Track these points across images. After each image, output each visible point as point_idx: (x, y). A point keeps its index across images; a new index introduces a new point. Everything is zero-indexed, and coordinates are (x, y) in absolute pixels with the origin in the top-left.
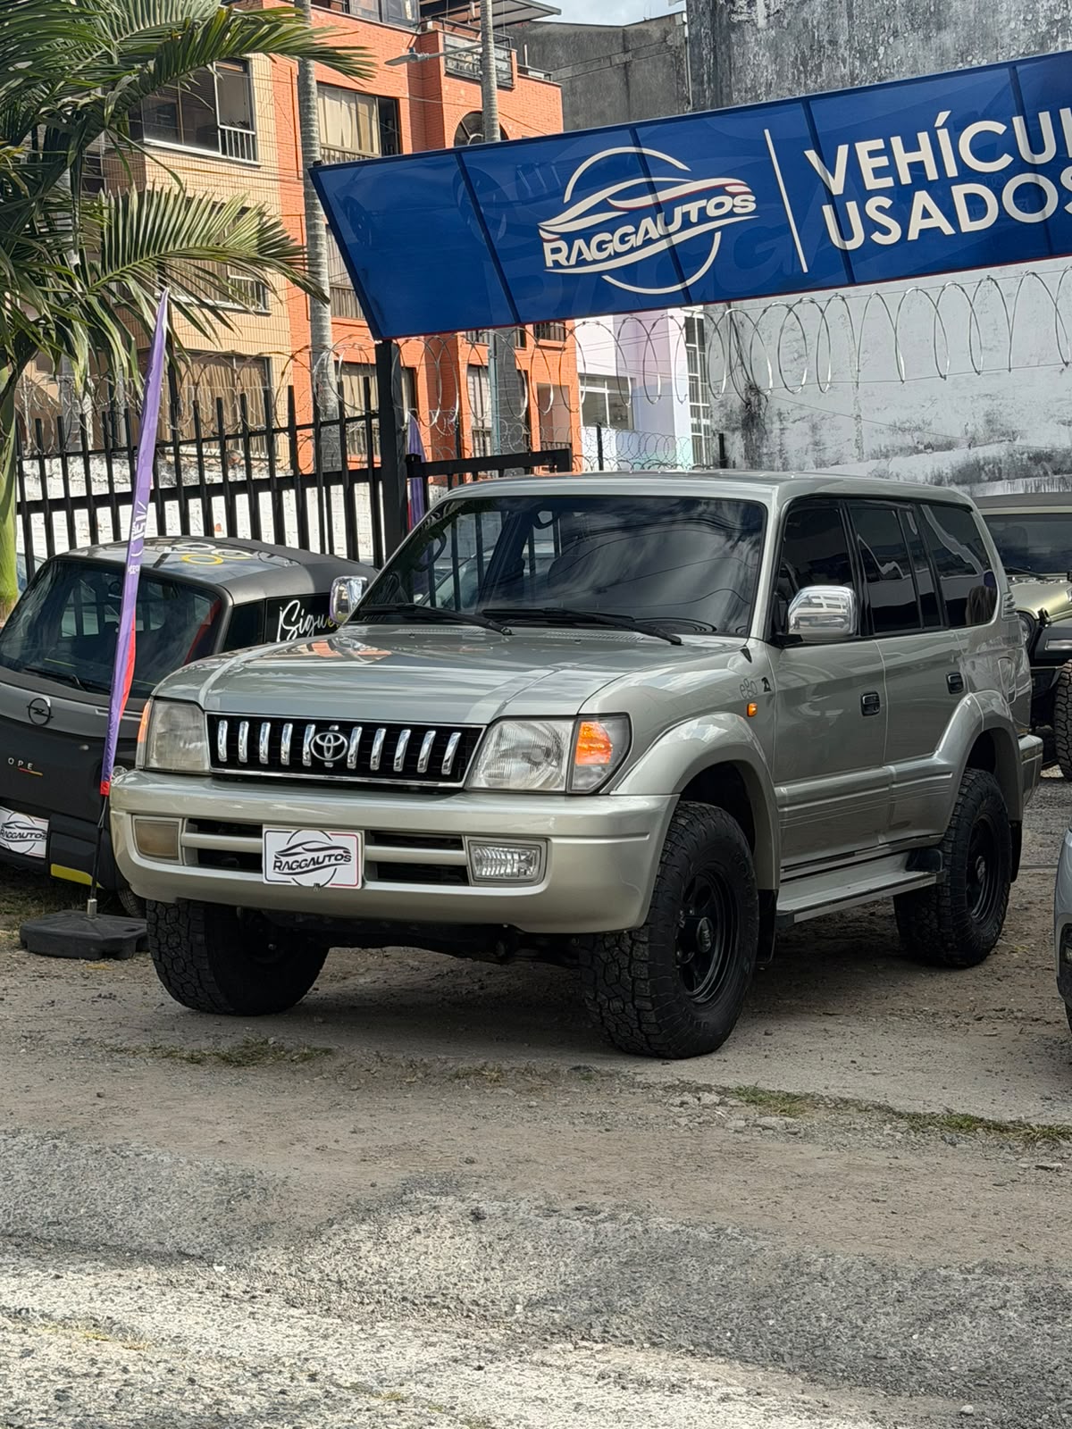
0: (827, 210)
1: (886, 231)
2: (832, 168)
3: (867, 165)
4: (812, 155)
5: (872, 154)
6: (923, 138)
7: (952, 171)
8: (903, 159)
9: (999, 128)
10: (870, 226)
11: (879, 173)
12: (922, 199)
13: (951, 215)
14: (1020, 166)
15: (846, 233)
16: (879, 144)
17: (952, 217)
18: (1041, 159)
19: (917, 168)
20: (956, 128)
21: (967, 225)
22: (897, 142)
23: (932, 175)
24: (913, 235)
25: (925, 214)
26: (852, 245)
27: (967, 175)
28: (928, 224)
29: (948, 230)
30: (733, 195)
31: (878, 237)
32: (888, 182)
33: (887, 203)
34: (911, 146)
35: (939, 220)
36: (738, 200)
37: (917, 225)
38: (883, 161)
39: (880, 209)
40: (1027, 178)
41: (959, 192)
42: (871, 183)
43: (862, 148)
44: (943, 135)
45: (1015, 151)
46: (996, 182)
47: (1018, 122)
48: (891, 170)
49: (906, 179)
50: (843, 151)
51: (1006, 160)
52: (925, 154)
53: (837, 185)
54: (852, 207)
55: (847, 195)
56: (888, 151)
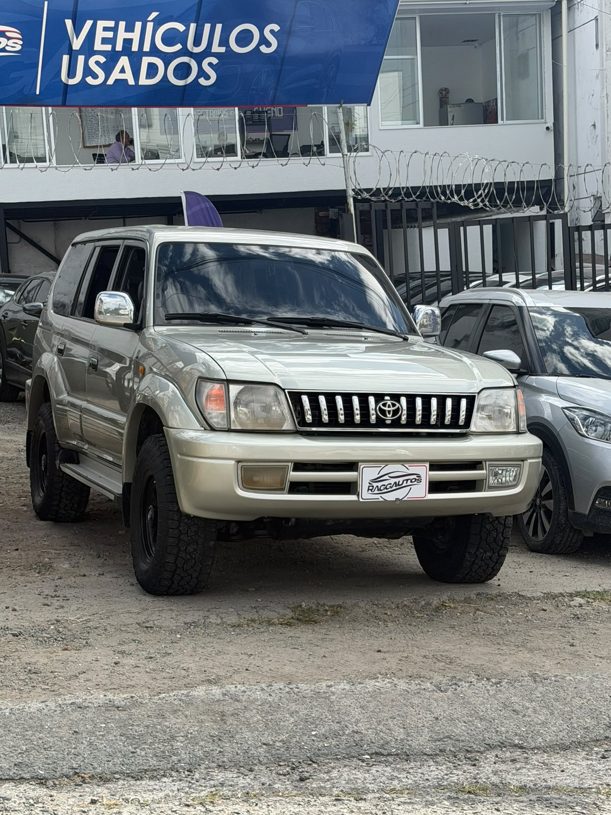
0: (66, 58)
1: (95, 76)
2: (77, 32)
3: (100, 34)
4: (69, 23)
5: (106, 29)
6: (138, 25)
7: (147, 48)
8: (122, 35)
9: (181, 27)
10: (88, 71)
11: (105, 41)
12: (124, 61)
13: (136, 74)
14: (185, 52)
15: (71, 73)
16: (111, 24)
17: (136, 75)
18: (197, 50)
19: (128, 42)
20: (158, 23)
21: (143, 81)
22: (122, 24)
23: (135, 48)
24: (110, 82)
25: (123, 70)
26: (72, 82)
27: (154, 51)
28: (122, 76)
29: (131, 82)
30: (9, 38)
31: (90, 80)
32: (108, 48)
33: (102, 59)
34: (130, 28)
35: (129, 77)
36: (11, 42)
37: (116, 75)
38: (110, 35)
39: (97, 63)
40: (185, 59)
41: (146, 61)
42: (98, 46)
43: (101, 24)
44: (150, 26)
45: (184, 44)
46: (167, 59)
47: (193, 26)
48: (112, 41)
49: (119, 48)
50: (89, 24)
51: (178, 47)
52: (135, 36)
53: (77, 44)
54: (81, 59)
55: (80, 52)
56: (115, 29)
